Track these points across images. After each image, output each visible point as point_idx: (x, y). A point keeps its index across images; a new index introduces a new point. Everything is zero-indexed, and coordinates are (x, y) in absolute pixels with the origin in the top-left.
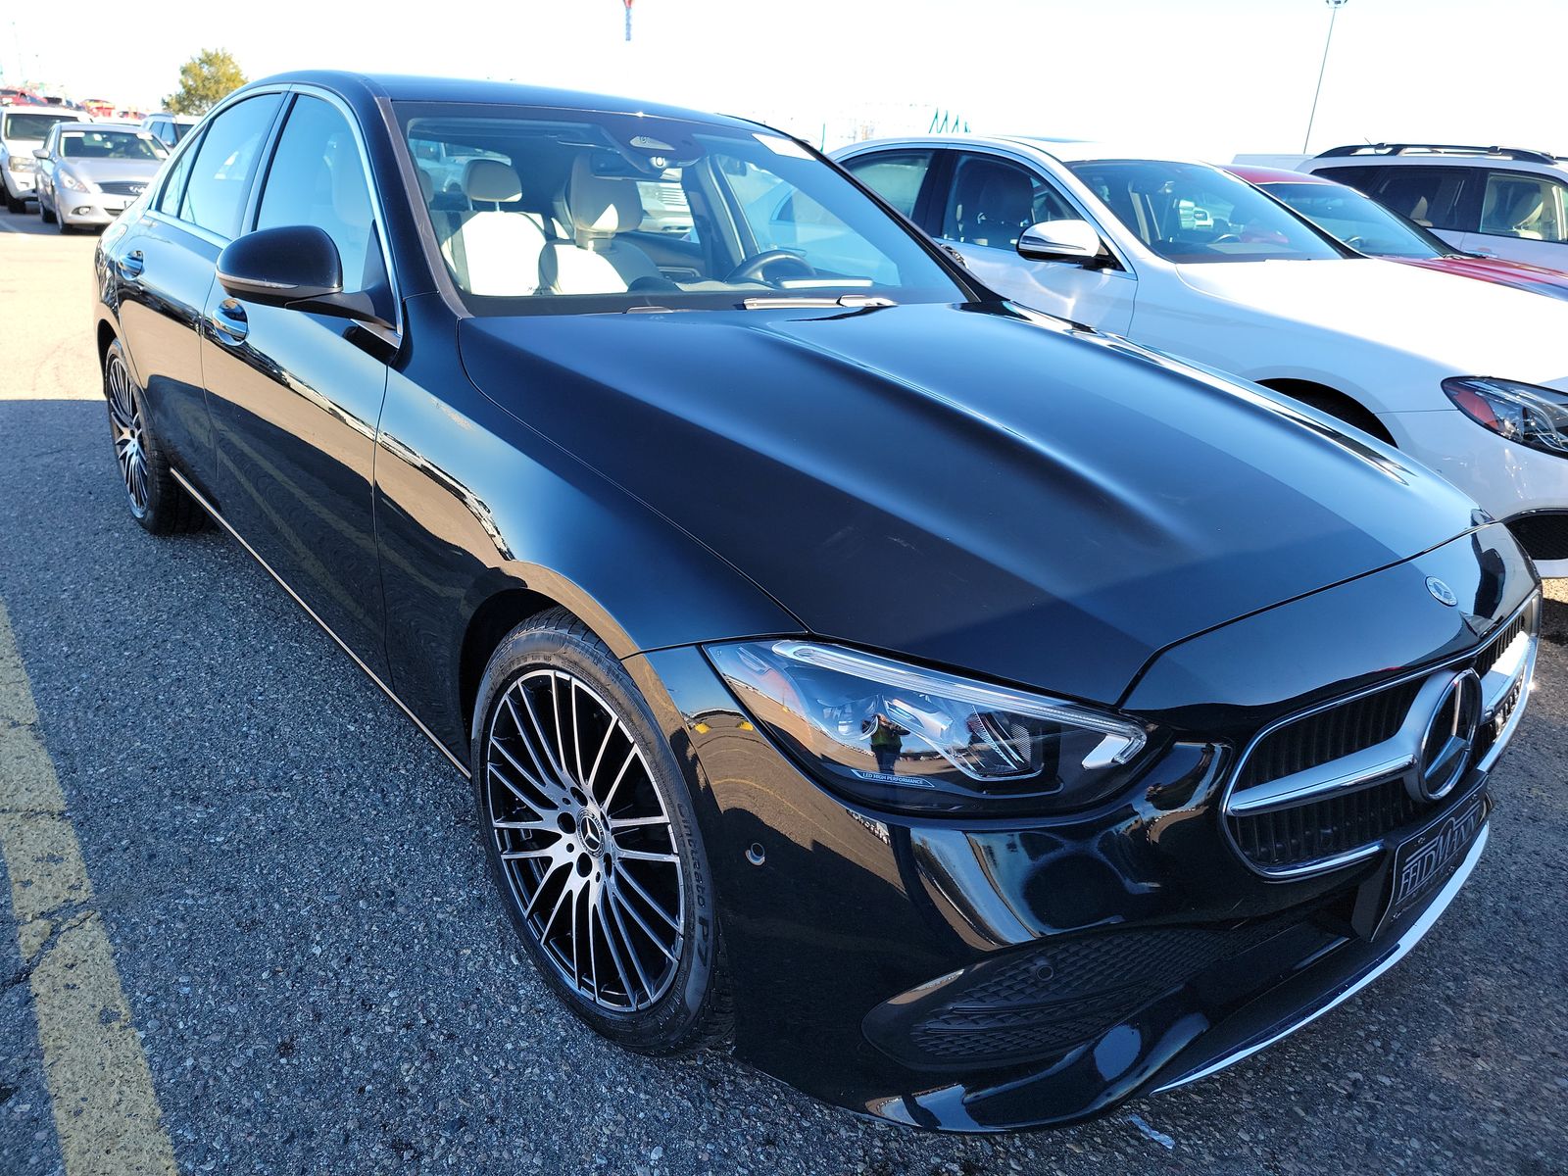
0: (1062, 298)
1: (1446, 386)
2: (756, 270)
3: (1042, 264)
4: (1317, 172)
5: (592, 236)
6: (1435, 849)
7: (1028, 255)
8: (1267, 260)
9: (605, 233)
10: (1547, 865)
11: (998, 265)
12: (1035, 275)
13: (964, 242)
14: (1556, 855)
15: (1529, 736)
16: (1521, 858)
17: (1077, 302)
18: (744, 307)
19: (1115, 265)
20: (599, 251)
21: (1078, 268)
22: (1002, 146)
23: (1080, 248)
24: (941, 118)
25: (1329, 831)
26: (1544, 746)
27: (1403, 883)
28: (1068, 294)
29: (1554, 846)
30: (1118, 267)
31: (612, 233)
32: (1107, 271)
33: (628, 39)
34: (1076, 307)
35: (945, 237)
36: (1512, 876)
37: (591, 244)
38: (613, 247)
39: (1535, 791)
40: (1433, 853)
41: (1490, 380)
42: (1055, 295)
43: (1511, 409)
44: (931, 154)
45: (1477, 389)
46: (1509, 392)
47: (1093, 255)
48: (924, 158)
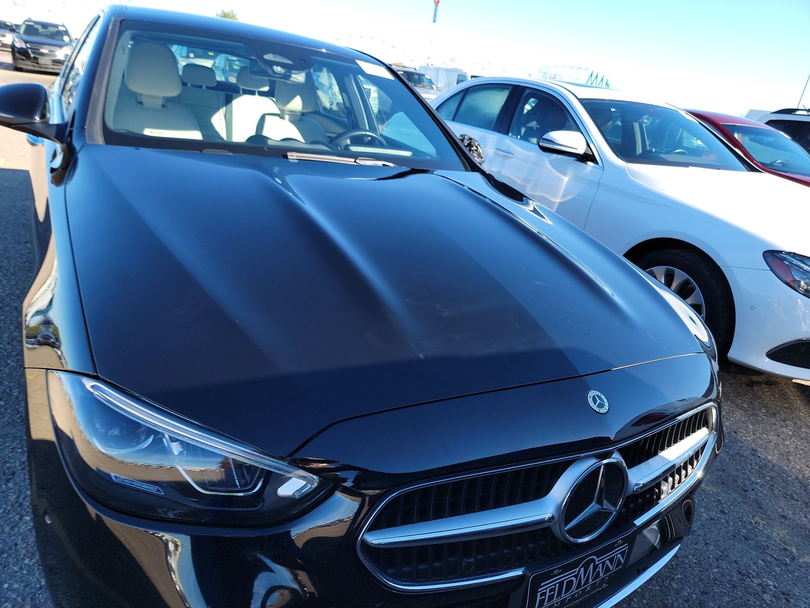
0: (562, 176)
1: (765, 254)
2: (346, 139)
3: (555, 156)
4: (770, 123)
5: (287, 112)
6: (576, 576)
7: (544, 149)
8: (690, 167)
9: (295, 112)
10: (739, 572)
11: (532, 154)
12: (550, 162)
13: (520, 139)
14: (749, 566)
15: (771, 480)
16: (724, 564)
17: (569, 179)
18: (286, 157)
19: (593, 159)
20: (292, 121)
21: (575, 160)
22: (549, 86)
23: (573, 148)
24: (594, 76)
25: (472, 560)
26: (777, 488)
27: (539, 598)
28: (565, 174)
29: (751, 559)
30: (595, 162)
31: (299, 112)
32: (590, 163)
33: (434, 21)
34: (568, 182)
35: (510, 134)
36: (712, 576)
37: (287, 117)
38: (300, 120)
39: (757, 518)
40: (574, 579)
41: (794, 255)
42: (558, 174)
43: (805, 274)
44: (511, 87)
45: (785, 259)
46: (806, 264)
47: (582, 153)
48: (508, 89)
